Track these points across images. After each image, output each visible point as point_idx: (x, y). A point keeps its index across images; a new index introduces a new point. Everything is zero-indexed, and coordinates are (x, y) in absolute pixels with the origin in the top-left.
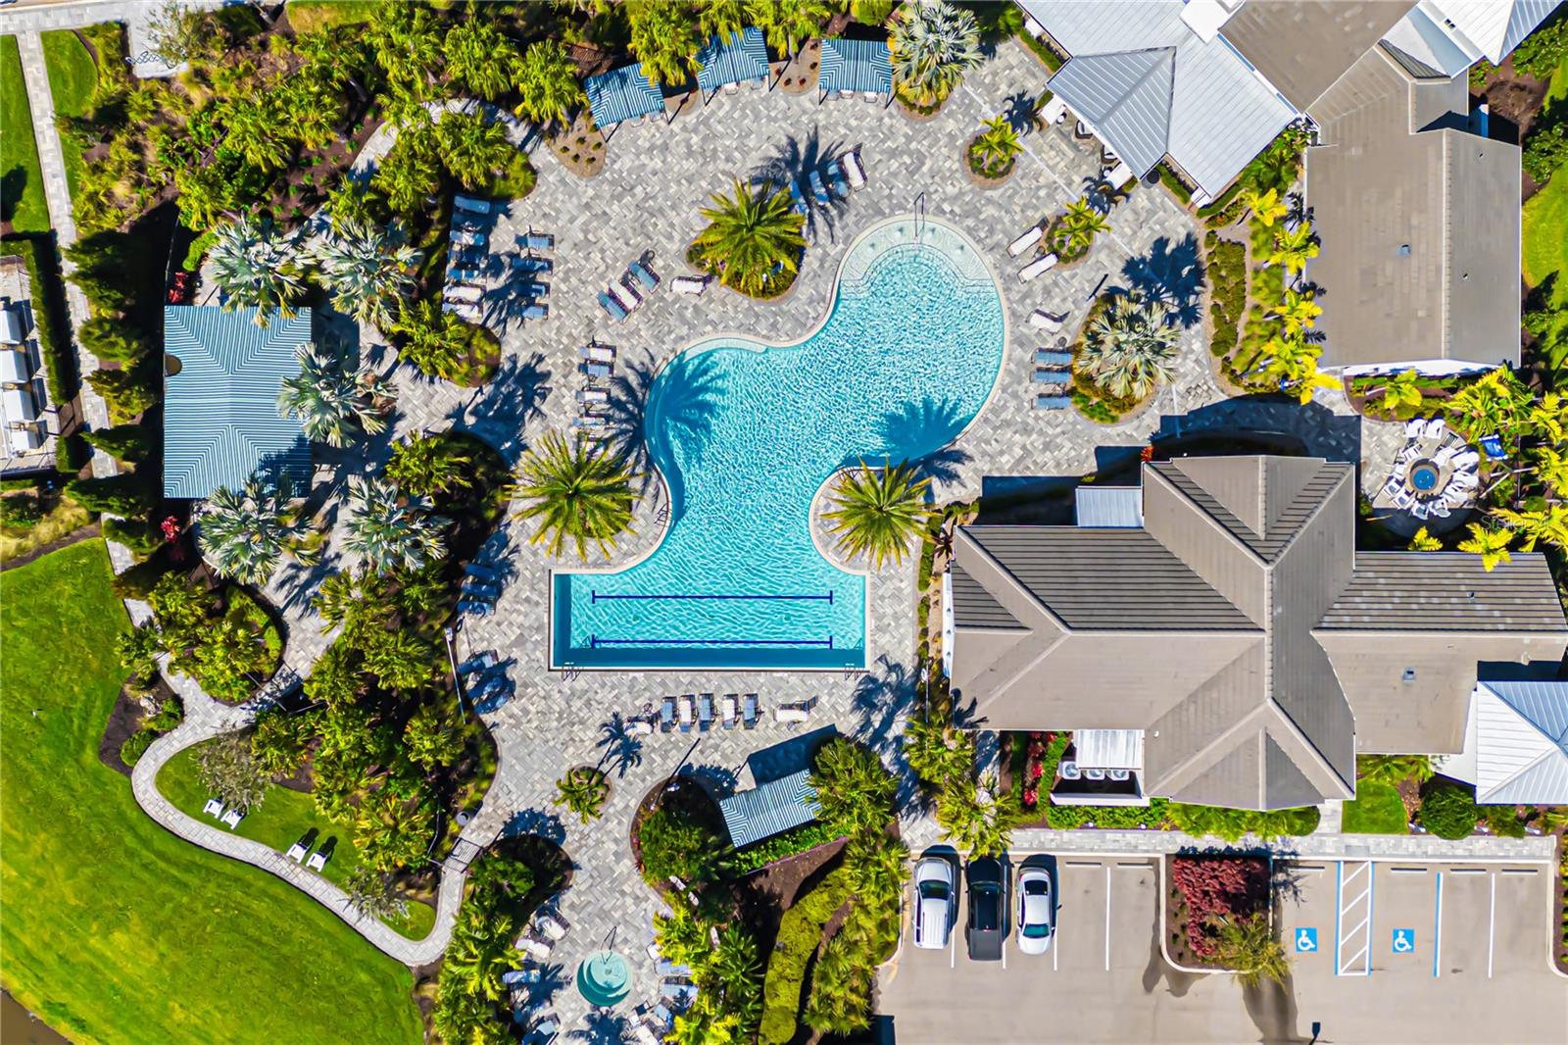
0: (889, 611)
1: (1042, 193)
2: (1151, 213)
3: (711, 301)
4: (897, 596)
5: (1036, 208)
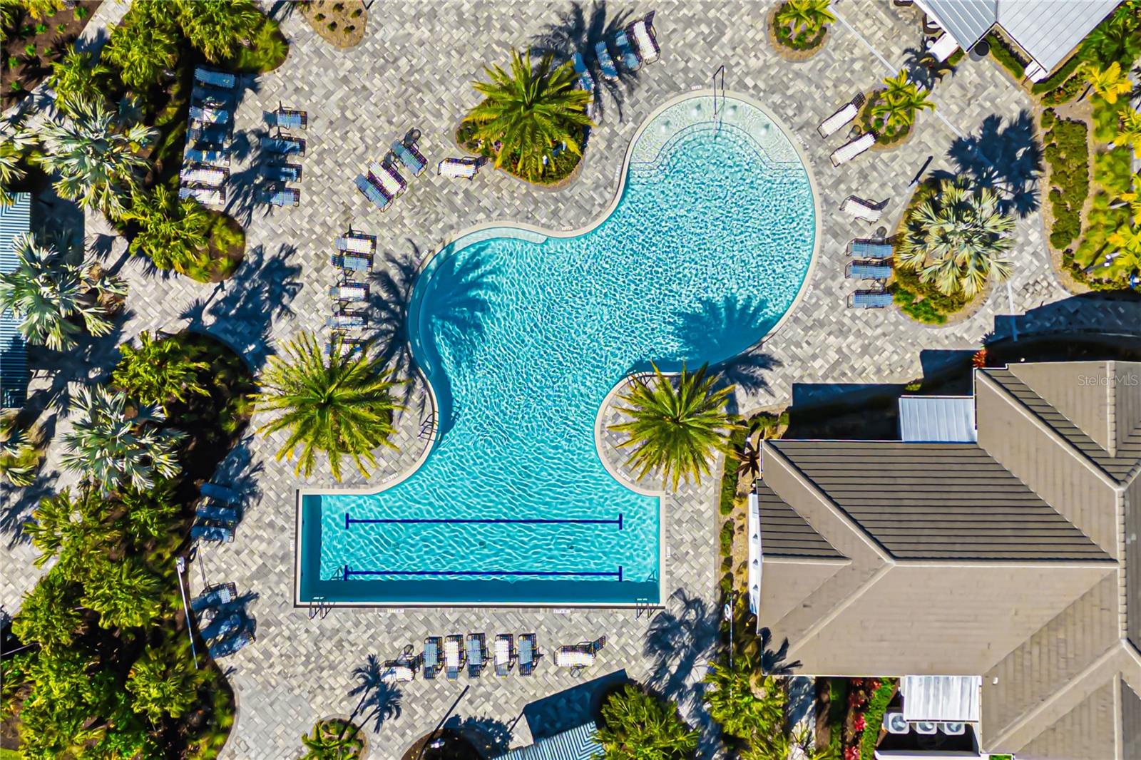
0: (687, 538)
1: (857, 66)
2: (981, 88)
3: (483, 186)
4: (696, 520)
5: (850, 83)
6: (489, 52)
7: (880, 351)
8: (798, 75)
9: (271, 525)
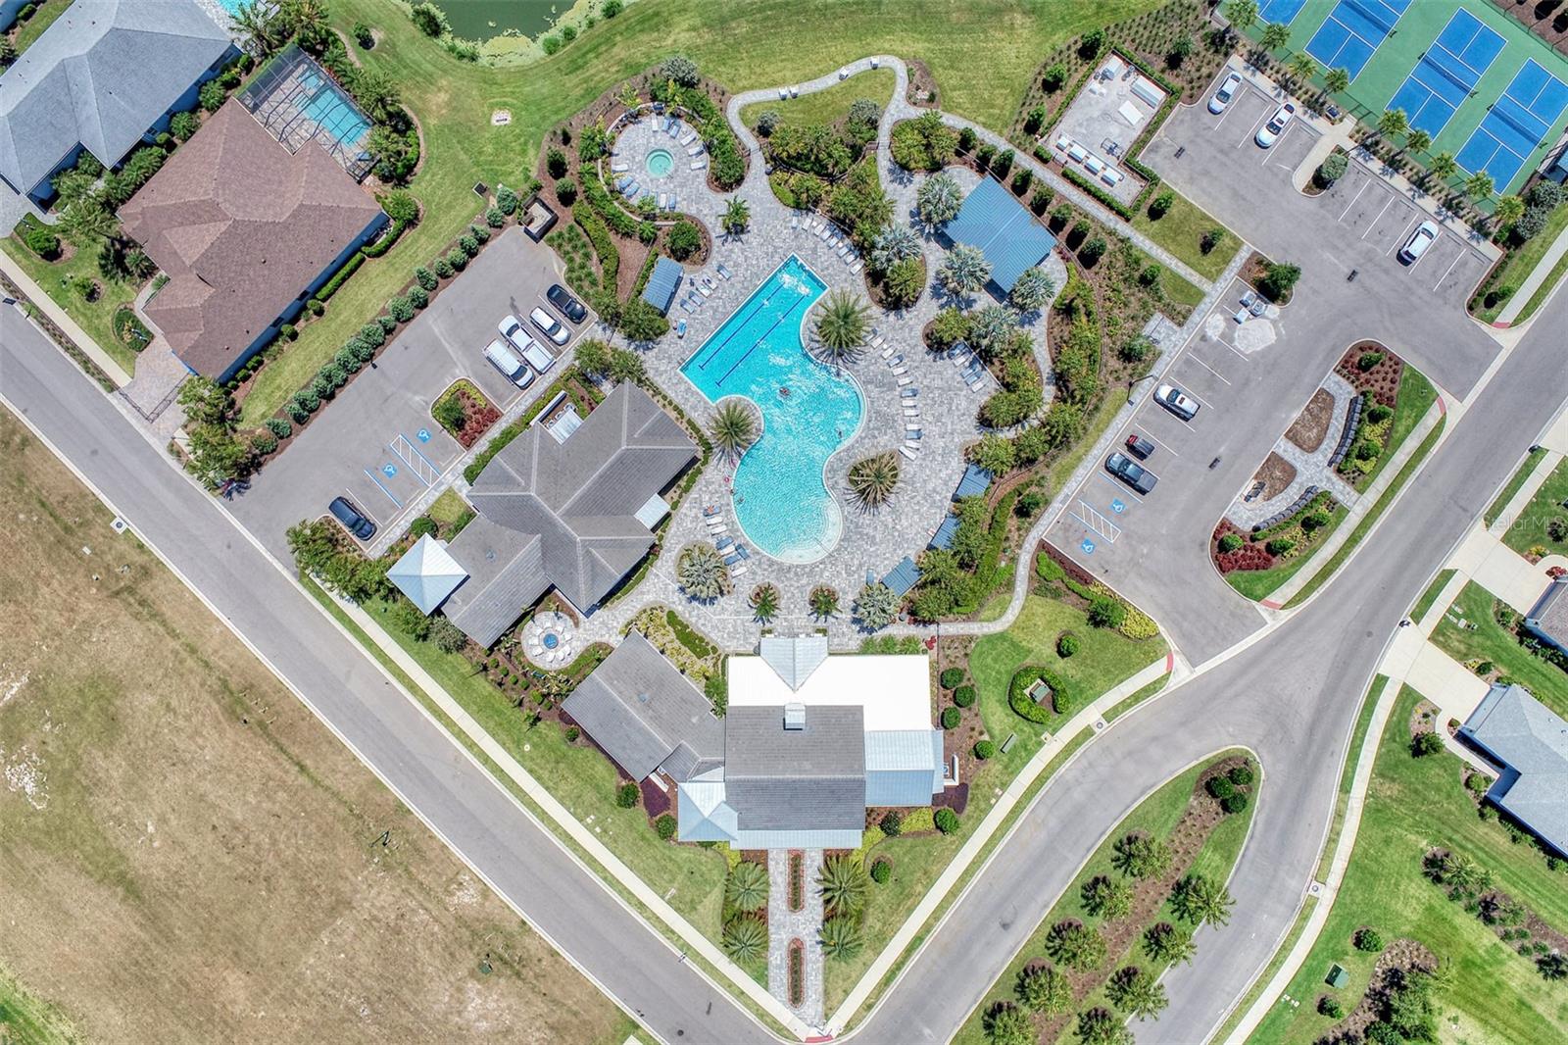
0: (692, 399)
4: (694, 408)
6: (915, 490)
7: (692, 522)
8: (809, 584)
9: (827, 269)
